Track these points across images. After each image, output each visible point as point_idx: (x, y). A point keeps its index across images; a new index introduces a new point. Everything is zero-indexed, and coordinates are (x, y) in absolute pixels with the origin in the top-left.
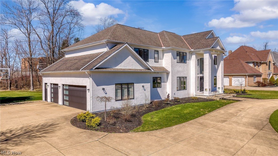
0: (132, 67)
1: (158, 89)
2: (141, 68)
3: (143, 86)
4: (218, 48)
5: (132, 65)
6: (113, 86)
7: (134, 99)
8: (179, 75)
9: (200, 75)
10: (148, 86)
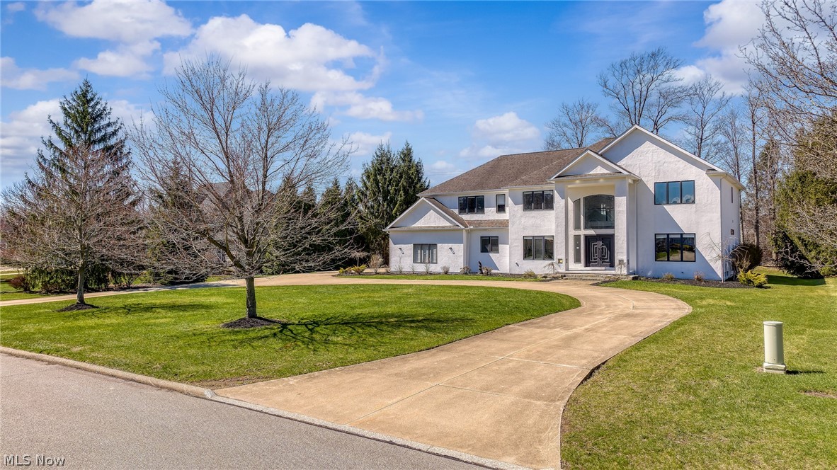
0: (436, 224)
1: (492, 255)
2: (448, 224)
3: (451, 249)
4: (599, 170)
5: (435, 221)
6: (411, 246)
7: (436, 263)
8: (530, 233)
9: (583, 232)
10: (460, 249)
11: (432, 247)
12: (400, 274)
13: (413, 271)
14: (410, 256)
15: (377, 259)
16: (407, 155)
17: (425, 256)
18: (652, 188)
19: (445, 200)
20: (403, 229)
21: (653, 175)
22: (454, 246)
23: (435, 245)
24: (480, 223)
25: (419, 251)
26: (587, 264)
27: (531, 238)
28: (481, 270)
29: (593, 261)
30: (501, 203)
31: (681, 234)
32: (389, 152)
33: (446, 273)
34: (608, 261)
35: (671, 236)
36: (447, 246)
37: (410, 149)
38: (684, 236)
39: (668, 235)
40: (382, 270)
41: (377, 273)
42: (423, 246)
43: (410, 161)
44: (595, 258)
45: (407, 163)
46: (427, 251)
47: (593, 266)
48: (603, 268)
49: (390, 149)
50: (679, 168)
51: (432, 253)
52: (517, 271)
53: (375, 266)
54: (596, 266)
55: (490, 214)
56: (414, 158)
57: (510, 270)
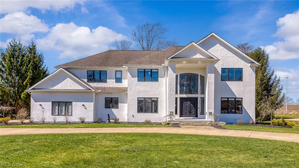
0: (71, 88)
1: (114, 110)
2: (82, 88)
3: (83, 105)
4: (198, 56)
5: (71, 86)
6: (50, 103)
7: (72, 115)
8: (142, 96)
9: (179, 96)
10: (90, 106)
11: (68, 104)
12: (43, 124)
13: (55, 121)
14: (49, 110)
15: (22, 112)
16: (32, 49)
17: (62, 110)
18: (220, 71)
19: (77, 72)
20: (44, 90)
21: (221, 63)
22: (86, 104)
23: (70, 103)
24: (104, 88)
25: (57, 107)
26: (181, 115)
27: (143, 99)
28: (109, 120)
29: (184, 113)
30: (118, 76)
31: (235, 98)
32: (20, 44)
33: (83, 122)
34: (193, 113)
35: (229, 99)
36: (80, 104)
37: (35, 46)
38: (237, 99)
39: (228, 98)
40: (27, 121)
41: (23, 123)
42: (60, 104)
43: (35, 54)
44: (186, 111)
45: (32, 54)
46: (64, 108)
47: (184, 116)
48: (192, 118)
49: (21, 43)
50: (234, 61)
51: (68, 108)
52: (133, 120)
53: (21, 118)
54: (186, 116)
55: (111, 83)
56: (37, 52)
57: (128, 119)
